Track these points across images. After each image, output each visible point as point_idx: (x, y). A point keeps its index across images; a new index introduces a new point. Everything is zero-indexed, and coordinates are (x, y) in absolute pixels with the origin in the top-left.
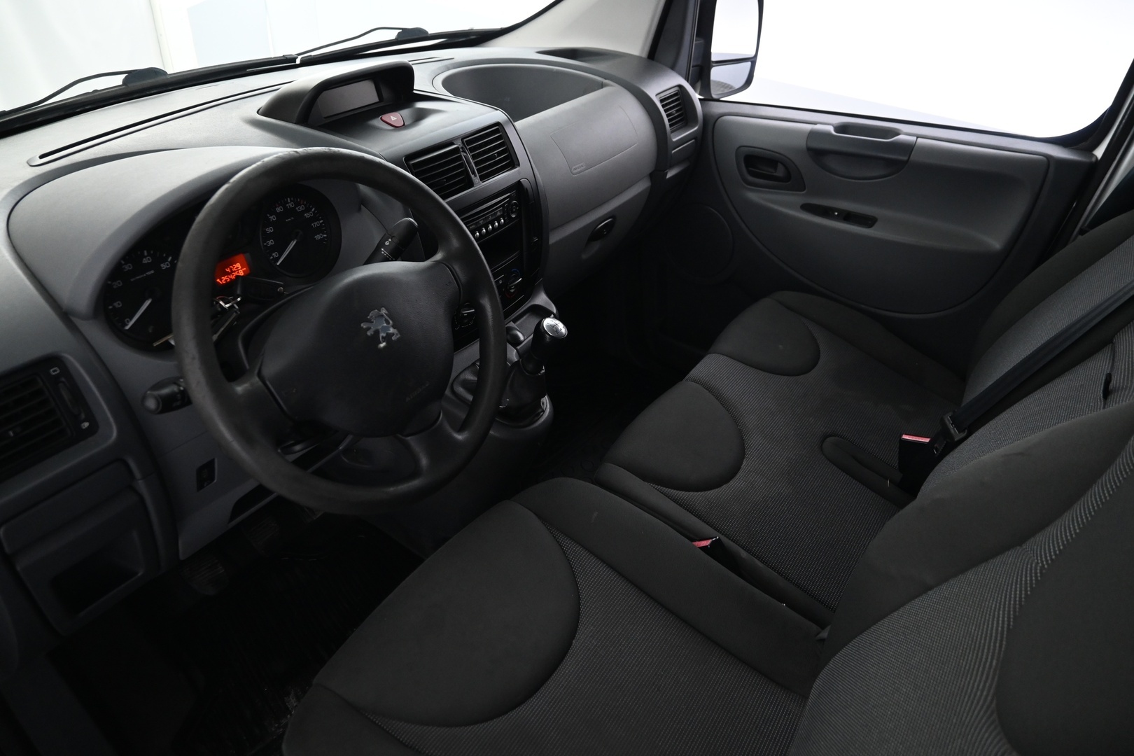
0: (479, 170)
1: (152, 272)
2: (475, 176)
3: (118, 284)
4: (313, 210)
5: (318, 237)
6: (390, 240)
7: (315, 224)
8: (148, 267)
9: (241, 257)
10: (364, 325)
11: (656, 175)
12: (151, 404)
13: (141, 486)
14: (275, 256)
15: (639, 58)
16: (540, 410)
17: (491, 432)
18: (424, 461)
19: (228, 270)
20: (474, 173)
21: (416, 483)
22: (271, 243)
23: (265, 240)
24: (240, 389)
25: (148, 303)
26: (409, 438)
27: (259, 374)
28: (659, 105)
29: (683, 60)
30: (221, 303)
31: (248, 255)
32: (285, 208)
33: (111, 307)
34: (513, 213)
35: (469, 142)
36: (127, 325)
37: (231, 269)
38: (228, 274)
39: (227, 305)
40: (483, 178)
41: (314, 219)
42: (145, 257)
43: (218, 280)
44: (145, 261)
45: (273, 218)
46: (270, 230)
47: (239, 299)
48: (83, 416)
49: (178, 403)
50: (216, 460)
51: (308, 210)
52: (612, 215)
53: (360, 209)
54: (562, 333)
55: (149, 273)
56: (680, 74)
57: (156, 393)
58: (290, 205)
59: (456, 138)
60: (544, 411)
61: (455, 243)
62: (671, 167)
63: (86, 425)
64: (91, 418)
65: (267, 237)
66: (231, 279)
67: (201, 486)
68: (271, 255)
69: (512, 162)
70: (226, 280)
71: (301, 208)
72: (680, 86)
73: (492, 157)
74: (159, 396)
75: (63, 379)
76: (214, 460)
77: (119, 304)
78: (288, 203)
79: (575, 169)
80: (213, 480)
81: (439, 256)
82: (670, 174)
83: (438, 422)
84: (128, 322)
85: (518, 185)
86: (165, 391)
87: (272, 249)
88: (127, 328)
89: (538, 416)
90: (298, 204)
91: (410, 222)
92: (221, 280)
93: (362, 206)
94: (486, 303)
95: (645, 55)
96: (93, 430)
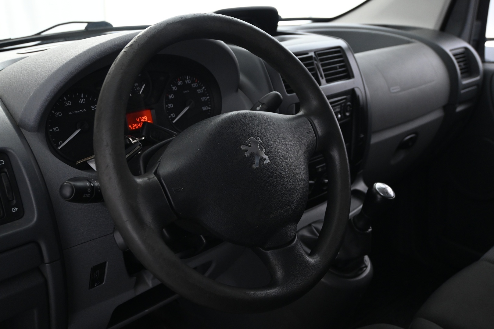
0: (326, 76)
1: (85, 110)
2: (323, 78)
3: (59, 114)
4: (203, 88)
5: (204, 108)
6: (261, 106)
7: (203, 99)
8: (82, 106)
9: (148, 112)
10: (243, 147)
11: (448, 107)
12: (67, 192)
13: (48, 270)
14: (172, 116)
15: (433, 31)
16: (364, 266)
17: (323, 280)
18: (280, 274)
19: (138, 120)
20: (321, 76)
21: (273, 292)
22: (171, 106)
23: (167, 104)
24: (139, 180)
25: (77, 132)
26: (269, 252)
27: (156, 173)
28: (453, 58)
29: (467, 32)
30: (130, 139)
31: (154, 111)
32: (184, 82)
33: (51, 130)
34: (347, 112)
35: (320, 55)
36: (60, 146)
37: (140, 120)
38: (138, 123)
39: (134, 141)
40: (328, 81)
41: (203, 95)
42: (82, 98)
43: (130, 126)
44: (81, 101)
45: (175, 88)
46: (171, 96)
47: (143, 138)
48: (15, 202)
49: (88, 196)
50: (107, 263)
51: (200, 87)
52: (414, 131)
53: (237, 91)
54: (390, 195)
55: (82, 111)
56: (464, 40)
57: (72, 183)
58: (188, 81)
59: (311, 51)
60: (366, 267)
61: (314, 103)
62: (460, 103)
63: (16, 209)
64: (20, 205)
65: (169, 101)
66: (139, 127)
67: (92, 286)
68: (170, 115)
69: (348, 74)
70: (135, 127)
71: (195, 85)
72: (466, 49)
73: (335, 68)
74: (75, 186)
75: (6, 170)
76: (106, 262)
77: (57, 129)
78: (187, 80)
79: (393, 90)
80: (103, 282)
81: (300, 113)
82: (459, 109)
83: (294, 242)
84: (61, 144)
85: (352, 93)
86: (79, 184)
87: (170, 111)
88: (59, 148)
89: (362, 270)
90: (193, 82)
91: (277, 94)
92: (132, 126)
93: (239, 90)
94: (335, 154)
95: (437, 28)
96: (20, 215)
